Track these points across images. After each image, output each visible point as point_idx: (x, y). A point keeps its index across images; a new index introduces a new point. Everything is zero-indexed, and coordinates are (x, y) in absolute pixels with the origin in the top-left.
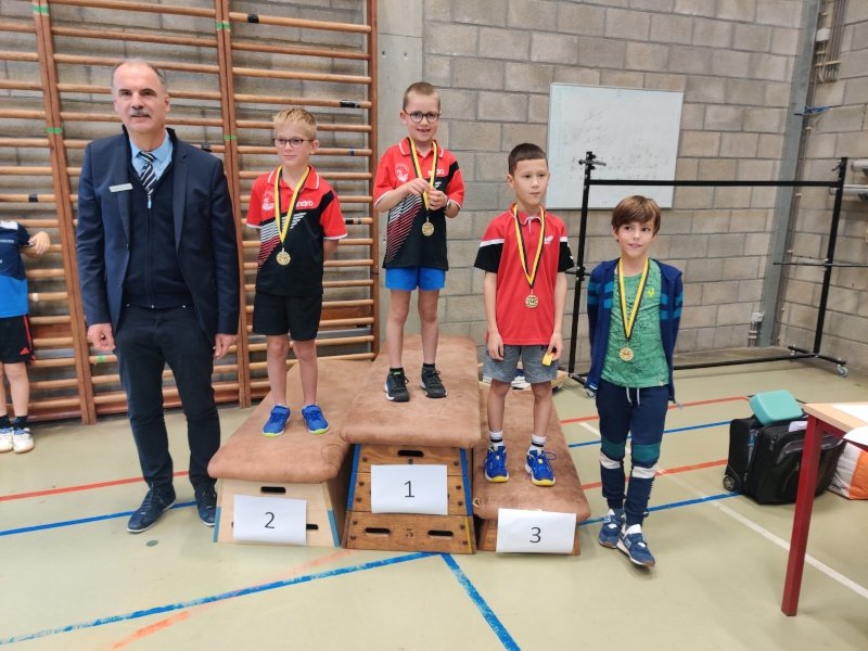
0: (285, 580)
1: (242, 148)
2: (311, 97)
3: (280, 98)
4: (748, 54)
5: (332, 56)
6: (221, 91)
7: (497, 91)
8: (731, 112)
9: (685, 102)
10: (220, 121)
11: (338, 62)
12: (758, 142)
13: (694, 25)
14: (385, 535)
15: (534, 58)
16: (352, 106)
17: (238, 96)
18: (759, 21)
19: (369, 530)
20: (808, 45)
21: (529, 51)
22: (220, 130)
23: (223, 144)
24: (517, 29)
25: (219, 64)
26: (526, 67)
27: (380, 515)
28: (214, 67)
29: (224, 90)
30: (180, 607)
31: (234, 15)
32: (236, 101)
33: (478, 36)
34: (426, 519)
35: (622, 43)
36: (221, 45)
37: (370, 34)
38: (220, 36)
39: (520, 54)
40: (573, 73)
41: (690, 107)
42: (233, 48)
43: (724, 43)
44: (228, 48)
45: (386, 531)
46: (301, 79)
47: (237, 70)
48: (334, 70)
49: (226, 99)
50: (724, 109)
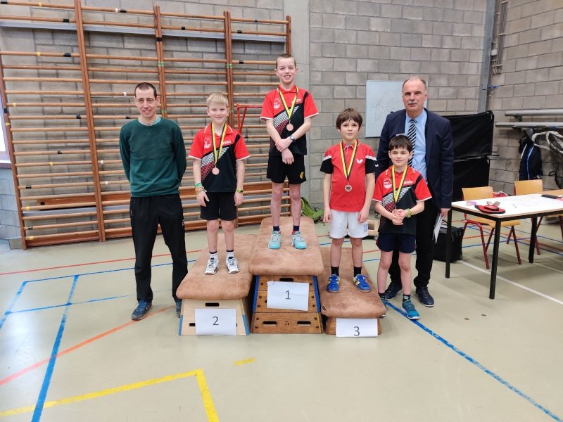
1: (235, 115)
2: (262, 92)
3: (251, 94)
4: (458, 63)
5: (271, 75)
6: (227, 92)
7: (342, 85)
8: (451, 90)
11: (273, 77)
12: (465, 103)
13: (431, 51)
15: (358, 70)
17: (235, 94)
18: (463, 47)
20: (487, 57)
21: (356, 67)
24: (351, 58)
25: (227, 81)
26: (355, 75)
28: (225, 83)
29: (229, 91)
31: (233, 61)
32: (234, 96)
33: (333, 62)
35: (398, 62)
39: (352, 69)
40: (376, 76)
41: (432, 88)
42: (233, 74)
43: (446, 59)
44: (231, 74)
46: (259, 85)
47: (234, 83)
48: (271, 80)
50: (448, 89)
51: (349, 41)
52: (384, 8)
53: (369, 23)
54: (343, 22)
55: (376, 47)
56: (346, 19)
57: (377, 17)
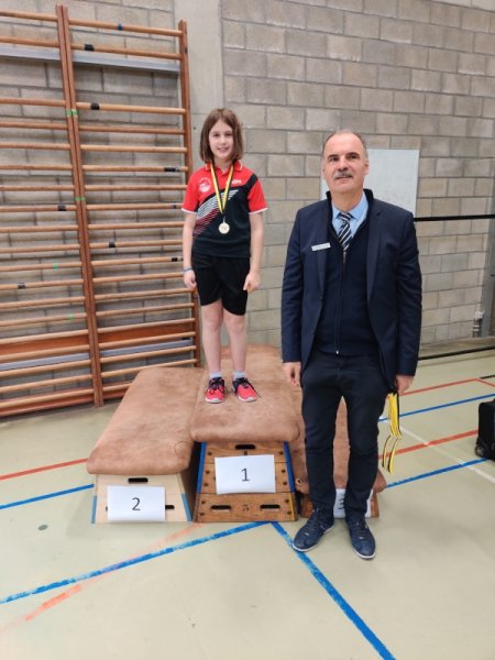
0: (153, 552)
1: (90, 207)
2: (141, 164)
3: (117, 167)
4: (465, 119)
5: (156, 133)
6: (72, 163)
7: (281, 154)
8: (455, 163)
9: (421, 157)
10: (72, 186)
11: (160, 136)
12: (475, 184)
13: (425, 98)
14: (227, 511)
15: (308, 128)
16: (173, 170)
17: (86, 167)
18: (473, 94)
19: (214, 507)
21: (304, 123)
22: (71, 193)
23: (75, 203)
24: (295, 106)
25: (69, 142)
26: (302, 135)
27: (222, 495)
28: (66, 145)
29: (74, 162)
30: (74, 581)
31: (79, 104)
32: (84, 170)
33: (266, 113)
34: (259, 496)
35: (372, 115)
36: (71, 128)
37: (185, 115)
38: (70, 121)
39: (297, 125)
41: (425, 160)
42: (80, 130)
43: (448, 111)
44: (76, 130)
45: (228, 507)
46: (133, 151)
47: (84, 146)
48: (157, 143)
49: (76, 170)
50: (449, 160)
51: (293, 75)
52: (350, 20)
53: (325, 44)
54: (282, 41)
55: (337, 88)
56: (287, 36)
57: (339, 35)
